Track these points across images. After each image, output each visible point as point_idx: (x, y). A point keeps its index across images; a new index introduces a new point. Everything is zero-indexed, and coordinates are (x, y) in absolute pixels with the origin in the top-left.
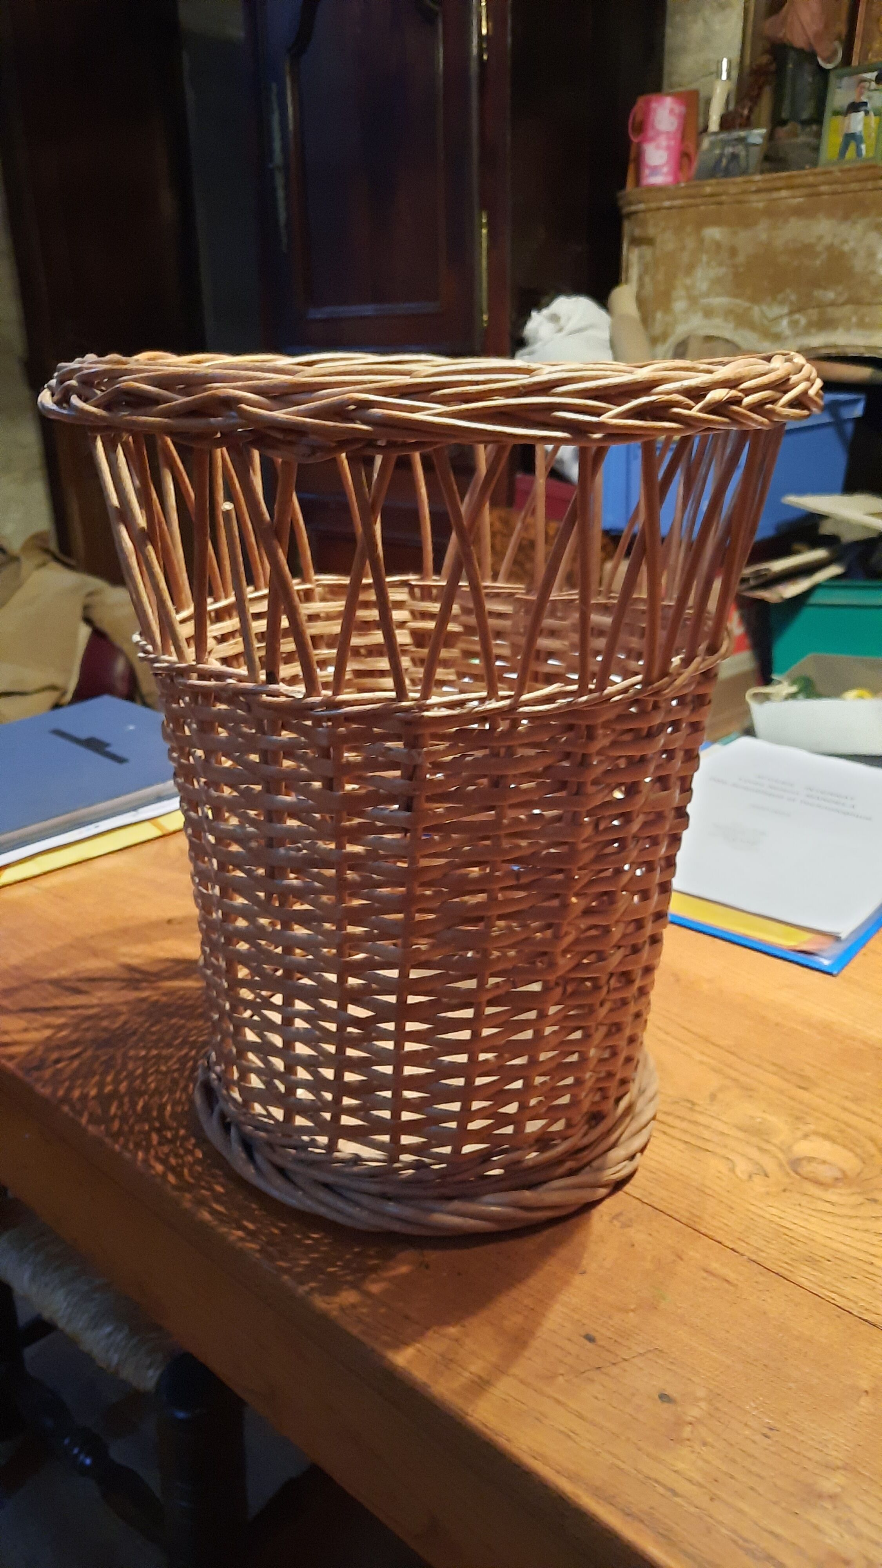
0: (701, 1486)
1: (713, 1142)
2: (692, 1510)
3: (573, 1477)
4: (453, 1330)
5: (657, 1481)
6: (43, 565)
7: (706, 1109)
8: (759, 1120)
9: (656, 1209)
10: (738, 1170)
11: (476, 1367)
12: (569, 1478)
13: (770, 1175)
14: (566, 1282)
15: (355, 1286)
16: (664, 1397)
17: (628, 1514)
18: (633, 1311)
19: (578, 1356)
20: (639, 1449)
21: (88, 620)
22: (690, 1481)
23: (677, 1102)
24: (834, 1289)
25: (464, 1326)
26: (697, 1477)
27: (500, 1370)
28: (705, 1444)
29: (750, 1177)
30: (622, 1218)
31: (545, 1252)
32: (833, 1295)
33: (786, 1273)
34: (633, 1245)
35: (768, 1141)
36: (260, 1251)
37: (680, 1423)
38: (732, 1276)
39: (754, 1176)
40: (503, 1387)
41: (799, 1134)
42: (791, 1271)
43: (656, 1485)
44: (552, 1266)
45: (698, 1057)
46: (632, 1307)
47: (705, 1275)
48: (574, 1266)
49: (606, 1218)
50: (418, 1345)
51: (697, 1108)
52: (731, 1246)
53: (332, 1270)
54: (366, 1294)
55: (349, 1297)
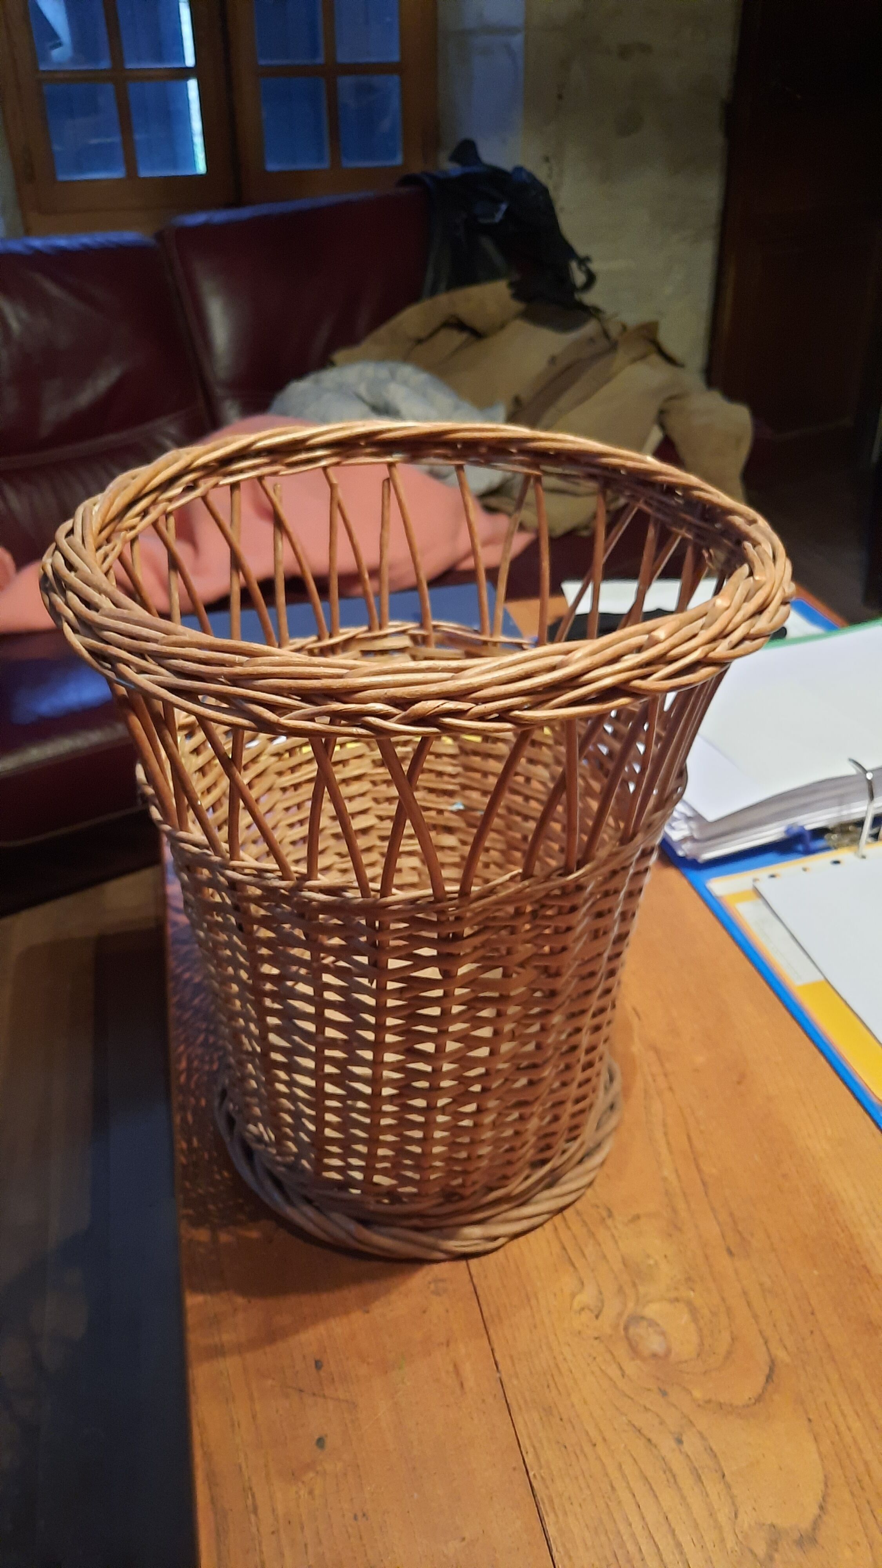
0: (276, 1519)
1: (586, 1259)
2: (254, 1530)
3: (208, 1456)
4: (240, 1300)
5: (253, 1496)
6: (643, 357)
7: (616, 1227)
8: (651, 1262)
9: (476, 1293)
10: (579, 1298)
11: (227, 1337)
12: (205, 1453)
13: (600, 1318)
14: (347, 1312)
15: (214, 1229)
16: (321, 1442)
17: (213, 1501)
18: (368, 1364)
19: (297, 1372)
20: (266, 1466)
21: (662, 426)
22: (273, 1510)
23: (598, 1207)
24: (537, 1445)
25: (250, 1302)
26: (280, 1510)
27: (240, 1349)
28: (311, 1492)
29: (583, 1309)
30: (441, 1285)
31: (357, 1279)
32: (531, 1450)
33: (514, 1408)
34: (424, 1312)
35: (634, 1285)
36: (184, 1167)
37: (310, 1466)
38: (470, 1383)
39: (586, 1310)
40: (230, 1364)
41: (673, 1294)
42: (520, 1409)
43: (250, 1497)
44: (351, 1293)
45: (667, 1172)
46: (371, 1360)
47: (451, 1368)
48: (365, 1303)
49: (429, 1278)
50: (209, 1298)
51: (609, 1222)
52: (498, 1358)
53: (211, 1207)
54: (215, 1239)
55: (203, 1235)
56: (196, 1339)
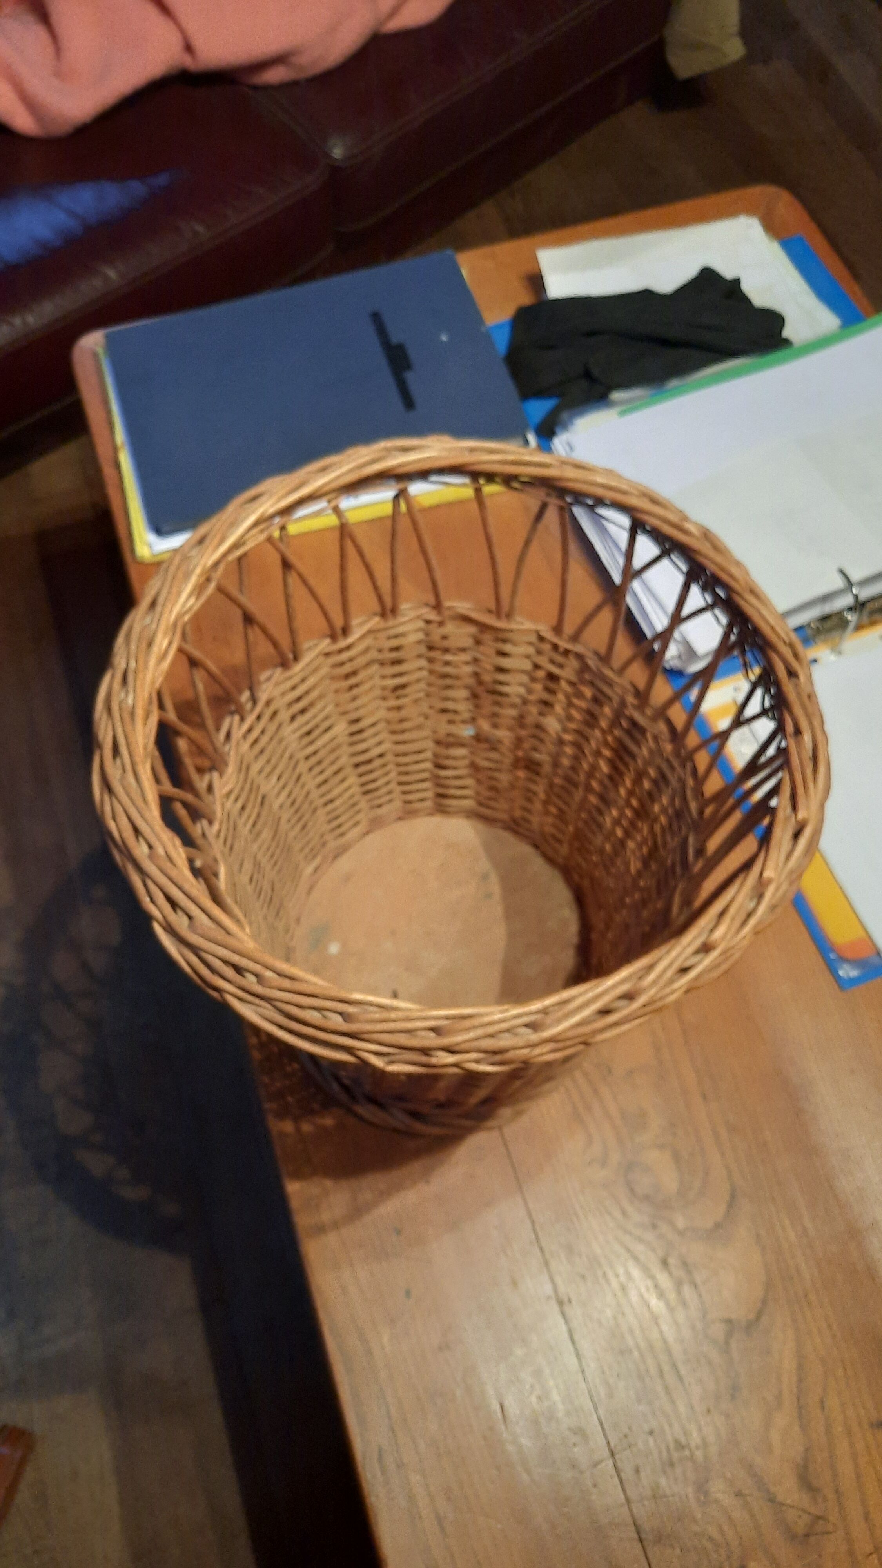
1: (594, 1115)
4: (328, 1183)
7: (614, 1083)
8: (644, 1112)
9: (509, 1155)
10: (589, 1150)
11: (326, 1216)
13: (606, 1165)
15: (296, 1120)
16: (408, 1293)
18: (435, 1226)
19: (383, 1240)
23: (600, 1066)
28: (407, 1334)
29: (592, 1159)
35: (632, 1136)
37: (403, 1312)
39: (595, 1160)
41: (660, 1141)
43: (365, 1341)
44: (416, 1166)
46: (436, 1223)
48: (426, 1174)
51: (609, 1078)
53: (290, 1099)
54: (298, 1130)
55: (288, 1126)
56: (302, 1220)
